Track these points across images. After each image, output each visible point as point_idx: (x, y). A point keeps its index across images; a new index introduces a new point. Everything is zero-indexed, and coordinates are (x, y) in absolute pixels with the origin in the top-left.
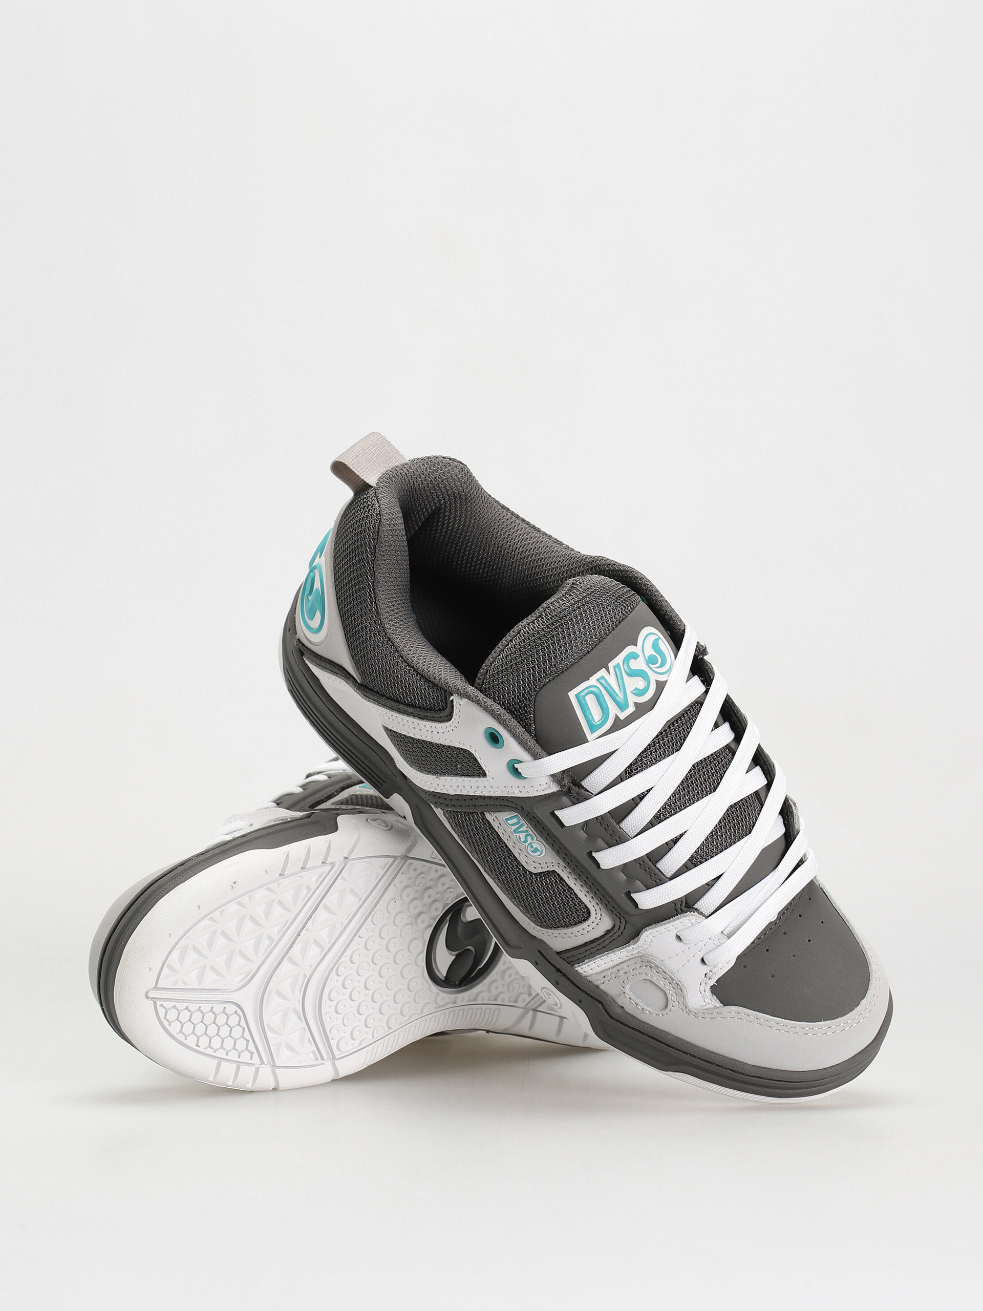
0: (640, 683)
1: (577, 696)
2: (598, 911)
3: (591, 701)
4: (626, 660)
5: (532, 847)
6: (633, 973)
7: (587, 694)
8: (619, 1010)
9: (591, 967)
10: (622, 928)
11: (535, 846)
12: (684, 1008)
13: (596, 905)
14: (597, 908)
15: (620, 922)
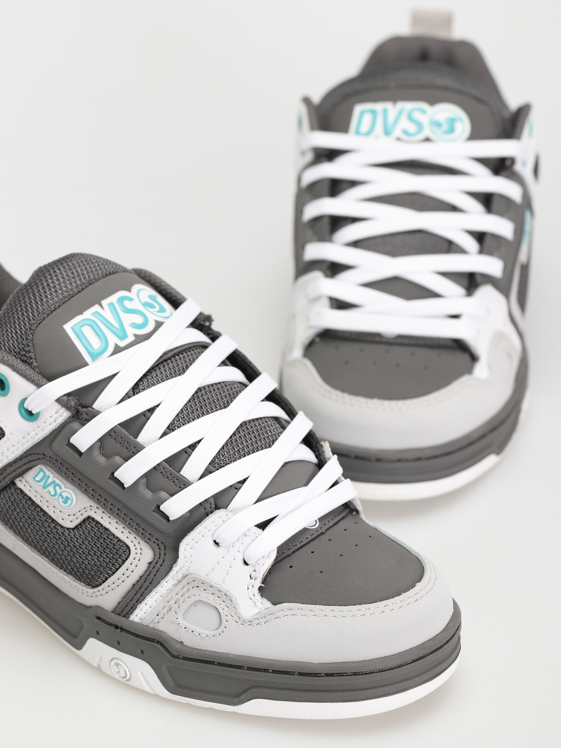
0: (139, 320)
1: (72, 328)
2: (137, 545)
3: (87, 331)
4: (121, 300)
5: (62, 497)
6: (182, 599)
7: (82, 326)
8: (178, 646)
9: (144, 610)
10: (162, 555)
11: (64, 495)
12: (237, 620)
13: (134, 540)
14: (136, 542)
15: (160, 549)
